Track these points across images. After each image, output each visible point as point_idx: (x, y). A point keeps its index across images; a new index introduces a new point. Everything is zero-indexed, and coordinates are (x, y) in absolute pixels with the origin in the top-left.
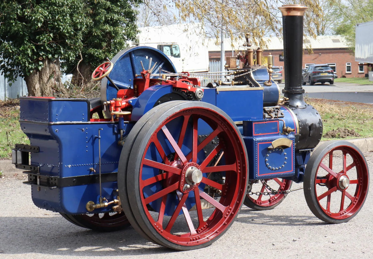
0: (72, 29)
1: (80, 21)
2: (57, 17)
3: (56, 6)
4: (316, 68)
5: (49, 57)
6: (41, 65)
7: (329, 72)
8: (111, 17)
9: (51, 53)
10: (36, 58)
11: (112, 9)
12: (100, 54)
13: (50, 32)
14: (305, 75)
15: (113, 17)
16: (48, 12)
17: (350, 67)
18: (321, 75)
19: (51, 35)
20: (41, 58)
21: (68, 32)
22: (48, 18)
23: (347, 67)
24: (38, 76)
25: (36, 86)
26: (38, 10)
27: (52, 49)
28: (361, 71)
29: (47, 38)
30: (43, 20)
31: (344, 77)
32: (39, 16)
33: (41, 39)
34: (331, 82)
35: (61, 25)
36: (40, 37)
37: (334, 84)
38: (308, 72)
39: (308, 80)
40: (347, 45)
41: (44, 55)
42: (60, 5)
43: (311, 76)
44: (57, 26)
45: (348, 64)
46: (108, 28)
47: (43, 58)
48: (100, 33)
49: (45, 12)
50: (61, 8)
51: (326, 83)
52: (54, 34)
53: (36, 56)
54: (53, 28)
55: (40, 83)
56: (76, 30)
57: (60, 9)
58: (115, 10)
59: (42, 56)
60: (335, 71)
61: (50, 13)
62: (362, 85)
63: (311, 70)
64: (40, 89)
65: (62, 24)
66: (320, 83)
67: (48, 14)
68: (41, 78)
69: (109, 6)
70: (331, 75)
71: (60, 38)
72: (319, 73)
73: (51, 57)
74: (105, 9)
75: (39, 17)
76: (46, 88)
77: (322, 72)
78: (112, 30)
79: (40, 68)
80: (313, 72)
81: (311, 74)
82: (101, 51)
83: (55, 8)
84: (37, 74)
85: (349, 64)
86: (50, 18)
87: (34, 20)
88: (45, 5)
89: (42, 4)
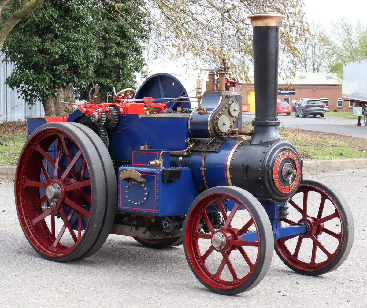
0: (85, 62)
1: (91, 54)
2: (72, 50)
3: (71, 41)
4: (309, 102)
5: (64, 85)
6: (57, 92)
7: (320, 106)
8: (121, 51)
9: (66, 81)
10: (53, 86)
11: (122, 44)
12: (110, 83)
13: (66, 63)
14: (299, 108)
15: (122, 51)
17: (341, 102)
18: (313, 108)
19: (67, 66)
20: (57, 85)
21: (81, 64)
22: (64, 51)
23: (339, 102)
24: (54, 100)
25: (52, 109)
26: (56, 44)
27: (67, 78)
28: (351, 106)
29: (63, 68)
30: (60, 53)
31: (335, 111)
32: (56, 49)
33: (58, 69)
34: (322, 115)
35: (75, 58)
36: (57, 67)
37: (324, 117)
38: (301, 105)
39: (301, 113)
40: (339, 82)
41: (60, 83)
42: (75, 40)
43: (303, 109)
44: (72, 59)
45: (339, 99)
46: (118, 60)
47: (59, 86)
48: (110, 65)
49: (62, 46)
50: (76, 43)
51: (318, 116)
52: (69, 65)
53: (53, 84)
54: (68, 60)
55: (55, 107)
56: (88, 62)
57: (75, 44)
58: (124, 45)
59: (58, 84)
60: (327, 105)
61: (66, 47)
62: (350, 119)
63: (304, 104)
64: (55, 111)
65: (76, 57)
66: (312, 116)
67: (65, 47)
68: (56, 103)
69: (119, 41)
70: (322, 108)
71: (74, 69)
72: (311, 106)
73: (66, 85)
74: (115, 44)
75: (56, 51)
76: (60, 112)
77: (314, 106)
78: (121, 62)
79: (56, 94)
80: (306, 106)
81: (304, 108)
82: (111, 81)
83: (71, 42)
84: (53, 99)
85: (341, 99)
86: (65, 52)
87: (52, 52)
88: (62, 40)
89: (60, 39)
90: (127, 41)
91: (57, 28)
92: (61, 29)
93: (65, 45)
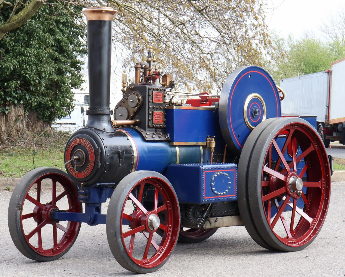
0: (37, 77)
1: (44, 70)
2: (25, 66)
3: (24, 56)
5: (15, 103)
6: (7, 110)
8: (59, 67)
9: (17, 99)
10: (3, 103)
11: (60, 59)
12: (47, 101)
13: (18, 79)
15: (60, 67)
16: (17, 61)
19: (19, 82)
20: (8, 103)
21: (33, 80)
22: (16, 67)
24: (4, 119)
25: (3, 128)
26: (7, 59)
27: (19, 95)
29: (15, 84)
30: (12, 68)
32: (8, 65)
33: (9, 86)
35: (28, 74)
36: (8, 84)
41: (10, 100)
42: (28, 55)
44: (24, 75)
46: (56, 77)
47: (10, 103)
48: (48, 82)
49: (14, 62)
50: (29, 58)
52: (21, 81)
53: (3, 101)
54: (20, 75)
55: (6, 126)
56: (40, 78)
57: (27, 58)
58: (63, 61)
59: (9, 101)
61: (18, 62)
64: (6, 131)
65: (29, 72)
67: (17, 63)
68: (7, 121)
69: (57, 56)
71: (26, 84)
73: (17, 103)
75: (8, 66)
76: (11, 131)
78: (59, 79)
79: (7, 112)
82: (48, 99)
83: (24, 57)
84: (3, 117)
86: (18, 67)
87: (4, 68)
88: (14, 55)
89: (12, 54)
90: (65, 56)
91: (8, 42)
92: (12, 44)
93: (18, 60)
